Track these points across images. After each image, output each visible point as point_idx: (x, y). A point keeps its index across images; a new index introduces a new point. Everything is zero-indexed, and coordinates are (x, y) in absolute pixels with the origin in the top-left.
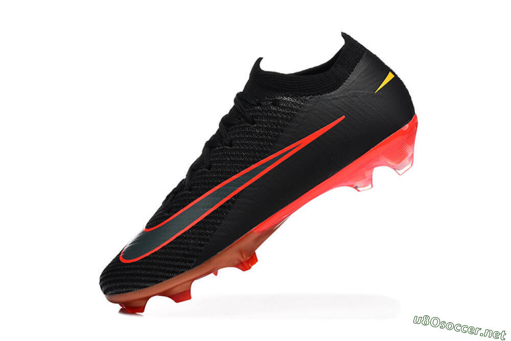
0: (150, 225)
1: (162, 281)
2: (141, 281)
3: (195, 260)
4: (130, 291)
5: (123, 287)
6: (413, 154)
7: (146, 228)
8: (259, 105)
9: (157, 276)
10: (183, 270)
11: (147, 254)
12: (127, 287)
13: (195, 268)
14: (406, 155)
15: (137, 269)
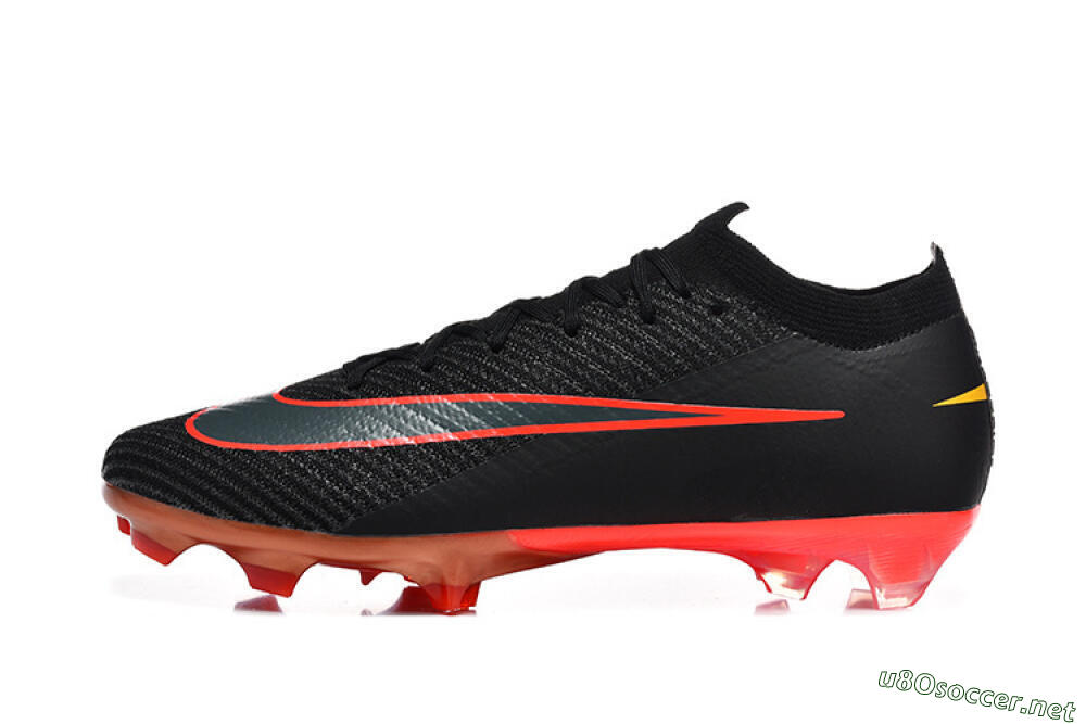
0: (293, 391)
1: (252, 521)
2: (206, 494)
3: (351, 518)
4: (169, 503)
5: (156, 484)
6: (928, 583)
7: (281, 392)
8: (686, 295)
9: (250, 506)
10: (312, 524)
11: (254, 447)
12: (167, 489)
13: (340, 537)
14: (914, 576)
15: (214, 464)
